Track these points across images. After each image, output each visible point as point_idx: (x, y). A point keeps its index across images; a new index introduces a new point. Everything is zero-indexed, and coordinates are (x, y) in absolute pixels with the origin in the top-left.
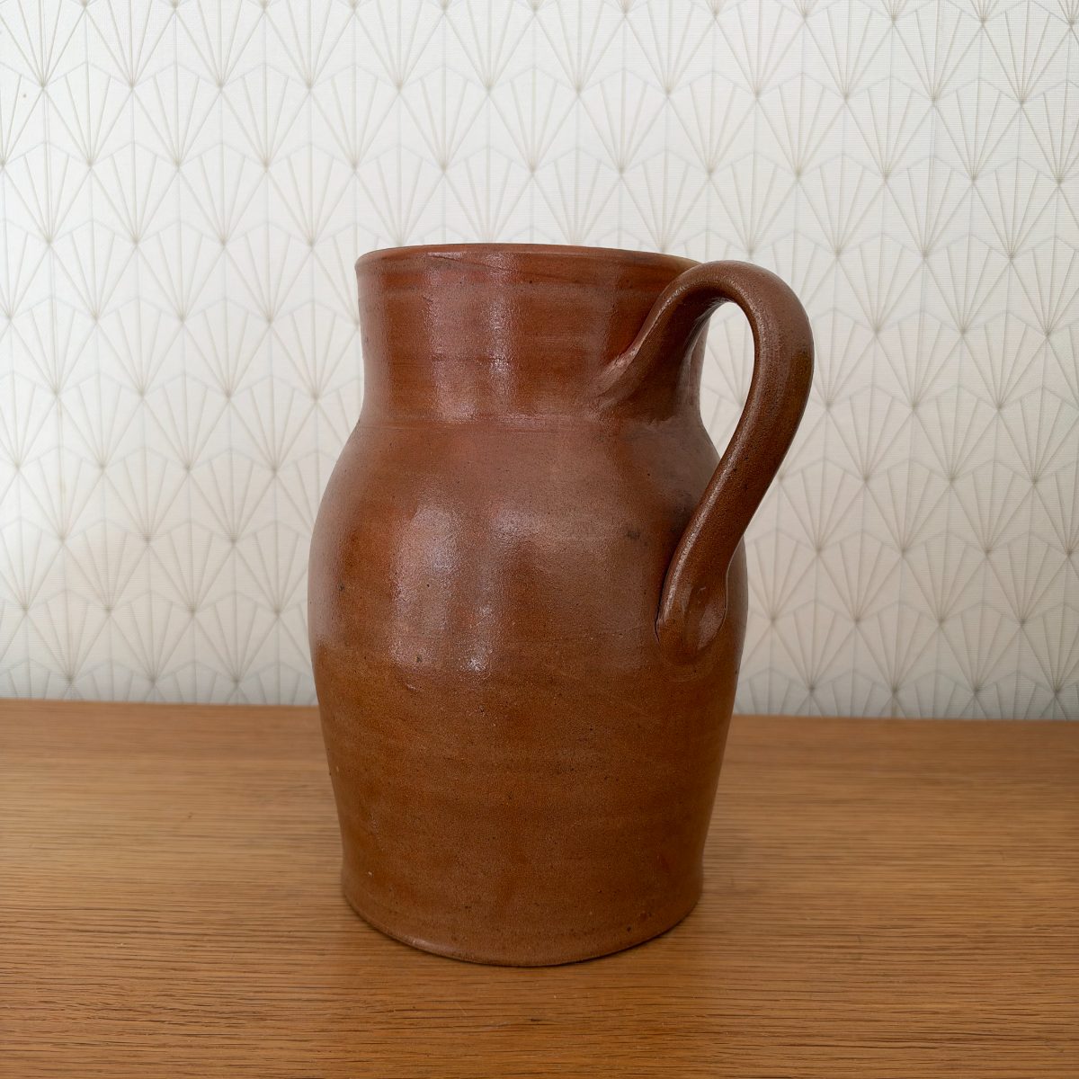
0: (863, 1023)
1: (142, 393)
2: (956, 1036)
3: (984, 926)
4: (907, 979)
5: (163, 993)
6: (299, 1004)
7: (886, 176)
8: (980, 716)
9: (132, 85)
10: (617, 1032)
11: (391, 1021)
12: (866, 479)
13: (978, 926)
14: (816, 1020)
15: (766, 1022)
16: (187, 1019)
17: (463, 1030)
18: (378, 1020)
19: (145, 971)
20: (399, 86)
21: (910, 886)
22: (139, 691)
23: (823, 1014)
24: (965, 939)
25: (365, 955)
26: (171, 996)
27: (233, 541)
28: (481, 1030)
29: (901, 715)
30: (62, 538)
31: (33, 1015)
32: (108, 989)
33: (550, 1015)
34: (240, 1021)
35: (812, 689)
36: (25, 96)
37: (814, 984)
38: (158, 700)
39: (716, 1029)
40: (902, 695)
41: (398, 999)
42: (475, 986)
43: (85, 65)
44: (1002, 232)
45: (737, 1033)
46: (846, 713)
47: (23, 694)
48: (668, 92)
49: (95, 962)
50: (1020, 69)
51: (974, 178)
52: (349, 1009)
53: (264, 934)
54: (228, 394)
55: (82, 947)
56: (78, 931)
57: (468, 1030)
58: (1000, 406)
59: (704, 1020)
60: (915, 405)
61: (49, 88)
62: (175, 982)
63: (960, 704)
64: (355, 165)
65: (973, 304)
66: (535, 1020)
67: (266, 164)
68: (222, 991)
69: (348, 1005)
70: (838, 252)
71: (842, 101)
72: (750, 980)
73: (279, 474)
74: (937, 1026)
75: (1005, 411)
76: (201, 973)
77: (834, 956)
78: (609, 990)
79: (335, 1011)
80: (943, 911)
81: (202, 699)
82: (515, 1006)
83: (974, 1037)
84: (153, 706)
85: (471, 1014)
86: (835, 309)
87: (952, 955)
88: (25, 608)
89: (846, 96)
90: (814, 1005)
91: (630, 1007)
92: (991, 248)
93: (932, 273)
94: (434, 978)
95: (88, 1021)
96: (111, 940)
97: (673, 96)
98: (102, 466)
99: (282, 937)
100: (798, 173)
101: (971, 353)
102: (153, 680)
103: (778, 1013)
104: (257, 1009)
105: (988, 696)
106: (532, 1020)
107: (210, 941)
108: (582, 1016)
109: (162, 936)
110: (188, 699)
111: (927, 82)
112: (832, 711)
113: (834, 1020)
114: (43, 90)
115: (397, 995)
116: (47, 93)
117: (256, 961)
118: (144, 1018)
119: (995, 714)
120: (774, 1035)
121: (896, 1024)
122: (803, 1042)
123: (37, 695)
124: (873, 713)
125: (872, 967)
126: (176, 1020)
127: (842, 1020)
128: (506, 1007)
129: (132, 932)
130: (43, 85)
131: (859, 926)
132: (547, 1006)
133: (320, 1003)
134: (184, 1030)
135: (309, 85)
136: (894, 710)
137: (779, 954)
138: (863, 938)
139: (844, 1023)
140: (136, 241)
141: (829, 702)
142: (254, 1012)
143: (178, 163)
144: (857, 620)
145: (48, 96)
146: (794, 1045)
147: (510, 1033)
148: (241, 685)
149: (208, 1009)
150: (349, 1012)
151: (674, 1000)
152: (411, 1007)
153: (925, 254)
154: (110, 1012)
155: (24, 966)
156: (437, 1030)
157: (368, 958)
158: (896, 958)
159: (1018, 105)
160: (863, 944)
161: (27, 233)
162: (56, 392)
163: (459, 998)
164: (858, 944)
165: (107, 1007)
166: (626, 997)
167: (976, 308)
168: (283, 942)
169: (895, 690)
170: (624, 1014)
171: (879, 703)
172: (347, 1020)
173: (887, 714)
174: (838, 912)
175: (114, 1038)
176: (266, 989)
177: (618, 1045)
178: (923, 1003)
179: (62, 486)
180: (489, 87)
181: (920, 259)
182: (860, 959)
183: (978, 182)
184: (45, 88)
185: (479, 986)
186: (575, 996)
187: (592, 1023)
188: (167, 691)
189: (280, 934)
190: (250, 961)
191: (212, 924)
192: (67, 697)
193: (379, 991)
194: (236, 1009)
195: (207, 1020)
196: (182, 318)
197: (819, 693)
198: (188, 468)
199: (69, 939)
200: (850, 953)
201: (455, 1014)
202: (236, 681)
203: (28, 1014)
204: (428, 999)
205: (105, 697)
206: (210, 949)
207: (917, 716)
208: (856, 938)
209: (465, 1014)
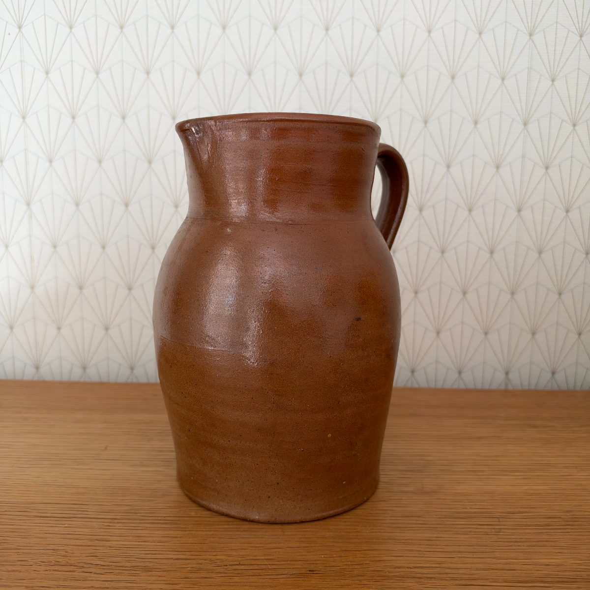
0: (505, 571)
1: (77, 205)
2: (561, 580)
3: (571, 511)
4: (528, 544)
5: (92, 555)
6: (171, 561)
7: (503, 79)
8: (555, 387)
9: (71, 28)
10: (360, 578)
11: (226, 571)
12: (492, 253)
13: (567, 512)
14: (477, 569)
15: (448, 571)
16: (105, 571)
17: (270, 577)
18: (218, 571)
19: (81, 541)
20: (224, 28)
21: (526, 488)
22: (77, 375)
23: (481, 566)
24: (561, 520)
25: (211, 531)
26: (96, 556)
27: (130, 289)
28: (279, 577)
29: (510, 388)
30: (32, 288)
31: (14, 569)
32: (59, 553)
33: (320, 567)
34: (137, 572)
35: (460, 373)
36: (9, 34)
37: (474, 547)
38: (87, 380)
39: (418, 575)
40: (511, 376)
41: (230, 558)
42: (275, 550)
43: (43, 16)
44: (569, 111)
45: (431, 578)
46: (479, 386)
47: (10, 377)
48: (378, 31)
49: (51, 535)
50: (580, 17)
51: (553, 80)
52: (201, 564)
53: (150, 518)
54: (127, 205)
55: (43, 526)
56: (41, 517)
57: (272, 577)
58: (567, 211)
59: (412, 570)
60: (519, 211)
61: (23, 30)
62: (98, 548)
63: (544, 381)
64: (199, 73)
65: (552, 152)
66: (311, 571)
67: (148, 73)
68: (126, 553)
69: (200, 562)
70: (476, 123)
71: (478, 36)
72: (437, 545)
73: (156, 251)
74: (550, 573)
75: (570, 214)
76: (113, 542)
77: (485, 530)
78: (354, 552)
79: (193, 566)
80: (546, 502)
81: (112, 380)
82: (300, 562)
83: (573, 580)
84: (85, 384)
85: (274, 567)
86: (474, 156)
87: (554, 529)
88: (11, 328)
89: (480, 34)
90: (475, 560)
91: (368, 562)
92: (563, 121)
93: (529, 135)
94: (251, 545)
95: (47, 572)
96: (60, 522)
97: (381, 33)
98: (55, 247)
99: (161, 520)
100: (453, 78)
101: (551, 181)
102: (84, 368)
103: (454, 566)
104: (146, 564)
105: (560, 377)
106: (310, 571)
107: (118, 523)
108: (339, 568)
109: (90, 520)
110: (105, 380)
111: (526, 25)
112: (471, 386)
113: (488, 569)
114: (20, 31)
115: (229, 556)
116: (22, 32)
117: (146, 535)
118: (81, 570)
119: (564, 387)
120: (453, 579)
121: (525, 572)
122: (471, 583)
123: (19, 377)
124: (494, 386)
125: (508, 537)
126: (99, 571)
127: (493, 569)
128: (294, 562)
129: (73, 517)
130: (20, 27)
131: (498, 512)
132: (318, 562)
133: (183, 561)
134: (103, 577)
135: (173, 28)
136: (506, 385)
137: (452, 529)
138: (501, 520)
139: (495, 571)
140: (73, 118)
141: (470, 381)
142: (145, 567)
143: (97, 73)
144: (486, 334)
145: (23, 34)
146: (466, 585)
147: (297, 579)
148: (135, 371)
149: (118, 564)
150: (201, 566)
151: (393, 558)
152: (238, 563)
153: (525, 124)
154: (60, 567)
155: (8, 539)
156: (253, 577)
157: (212, 533)
158: (521, 531)
159: (579, 38)
160: (501, 523)
161: (11, 114)
162: (28, 204)
163: (266, 558)
164: (498, 523)
165: (57, 563)
166: (364, 556)
167: (554, 155)
168: (162, 524)
169: (507, 373)
170: (364, 567)
171: (497, 381)
172: (200, 571)
173: (503, 387)
174: (485, 504)
175: (62, 583)
176: (152, 552)
177: (362, 586)
178: (540, 559)
179: (32, 258)
180: (276, 29)
181: (522, 127)
182: (500, 532)
183: (555, 83)
184: (21, 30)
185: (277, 550)
186: (335, 556)
187: (346, 572)
188: (93, 375)
189: (159, 518)
190: (142, 535)
191: (120, 512)
192: (36, 379)
193: (219, 553)
194: (134, 564)
195: (118, 571)
196: (100, 162)
197: (464, 375)
198: (104, 247)
199: (36, 522)
200: (494, 529)
201: (263, 567)
202: (132, 369)
203: (10, 568)
204: (248, 558)
205: (57, 378)
206: (118, 528)
207: (519, 388)
208: (497, 520)
209: (270, 567)
